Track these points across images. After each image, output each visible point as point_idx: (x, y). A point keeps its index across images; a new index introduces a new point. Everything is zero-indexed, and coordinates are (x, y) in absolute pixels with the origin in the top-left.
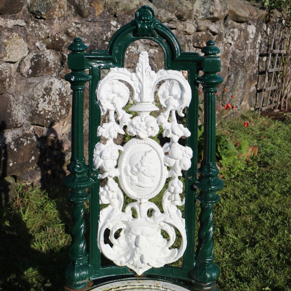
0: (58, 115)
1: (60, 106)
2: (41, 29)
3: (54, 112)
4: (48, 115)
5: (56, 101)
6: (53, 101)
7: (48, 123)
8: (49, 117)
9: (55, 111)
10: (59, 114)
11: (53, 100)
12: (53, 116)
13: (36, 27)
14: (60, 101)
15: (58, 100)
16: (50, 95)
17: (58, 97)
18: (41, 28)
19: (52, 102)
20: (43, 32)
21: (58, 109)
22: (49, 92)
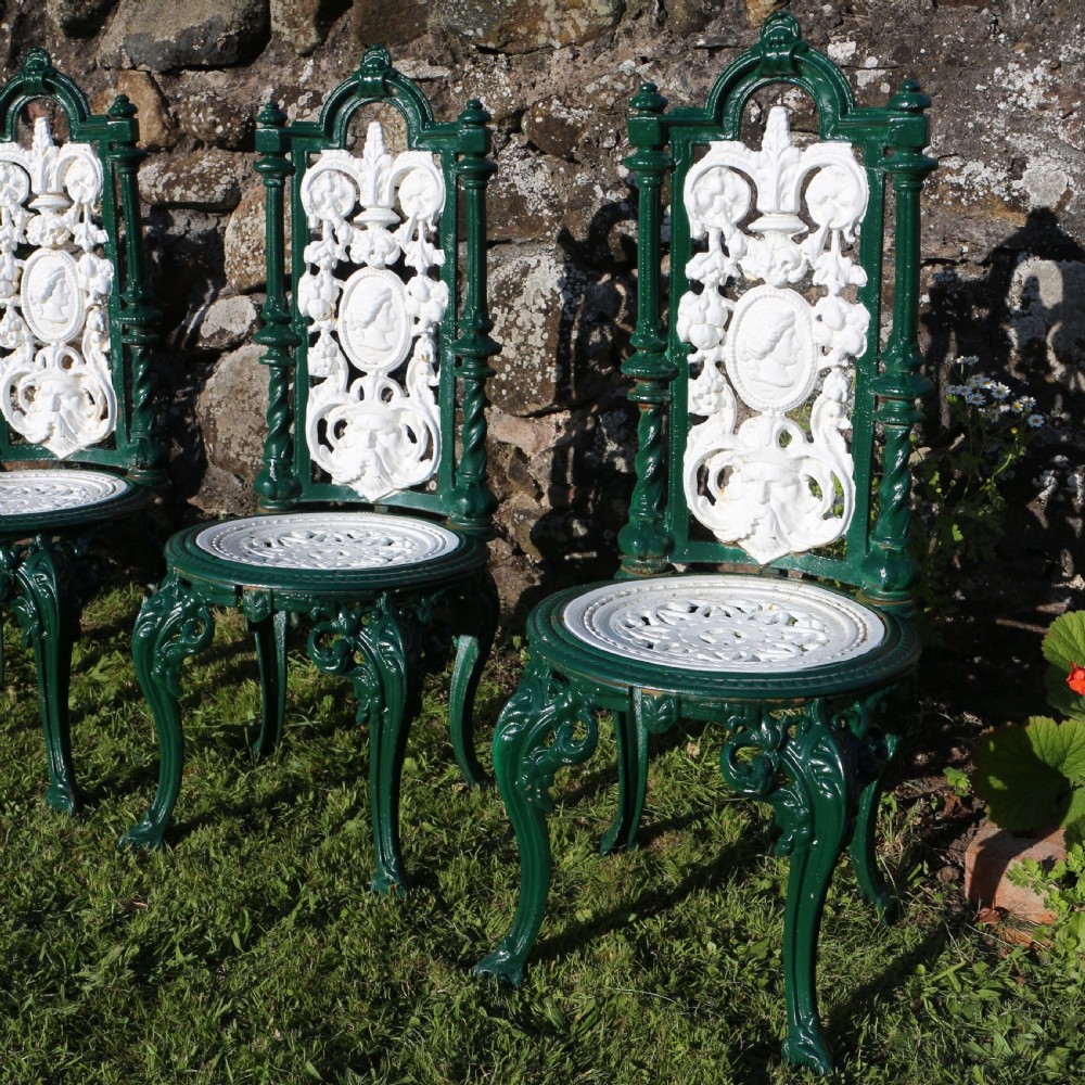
0: (534, 380)
1: (543, 352)
2: (491, 85)
3: (520, 366)
4: (503, 370)
5: (530, 332)
6: (520, 328)
7: (503, 397)
8: (504, 377)
9: (525, 364)
10: (539, 378)
11: (519, 322)
12: (516, 378)
13: (476, 80)
14: (546, 336)
15: (539, 331)
16: (511, 308)
17: (540, 319)
18: (490, 83)
19: (515, 331)
20: (495, 97)
21: (536, 361)
22: (509, 297)
